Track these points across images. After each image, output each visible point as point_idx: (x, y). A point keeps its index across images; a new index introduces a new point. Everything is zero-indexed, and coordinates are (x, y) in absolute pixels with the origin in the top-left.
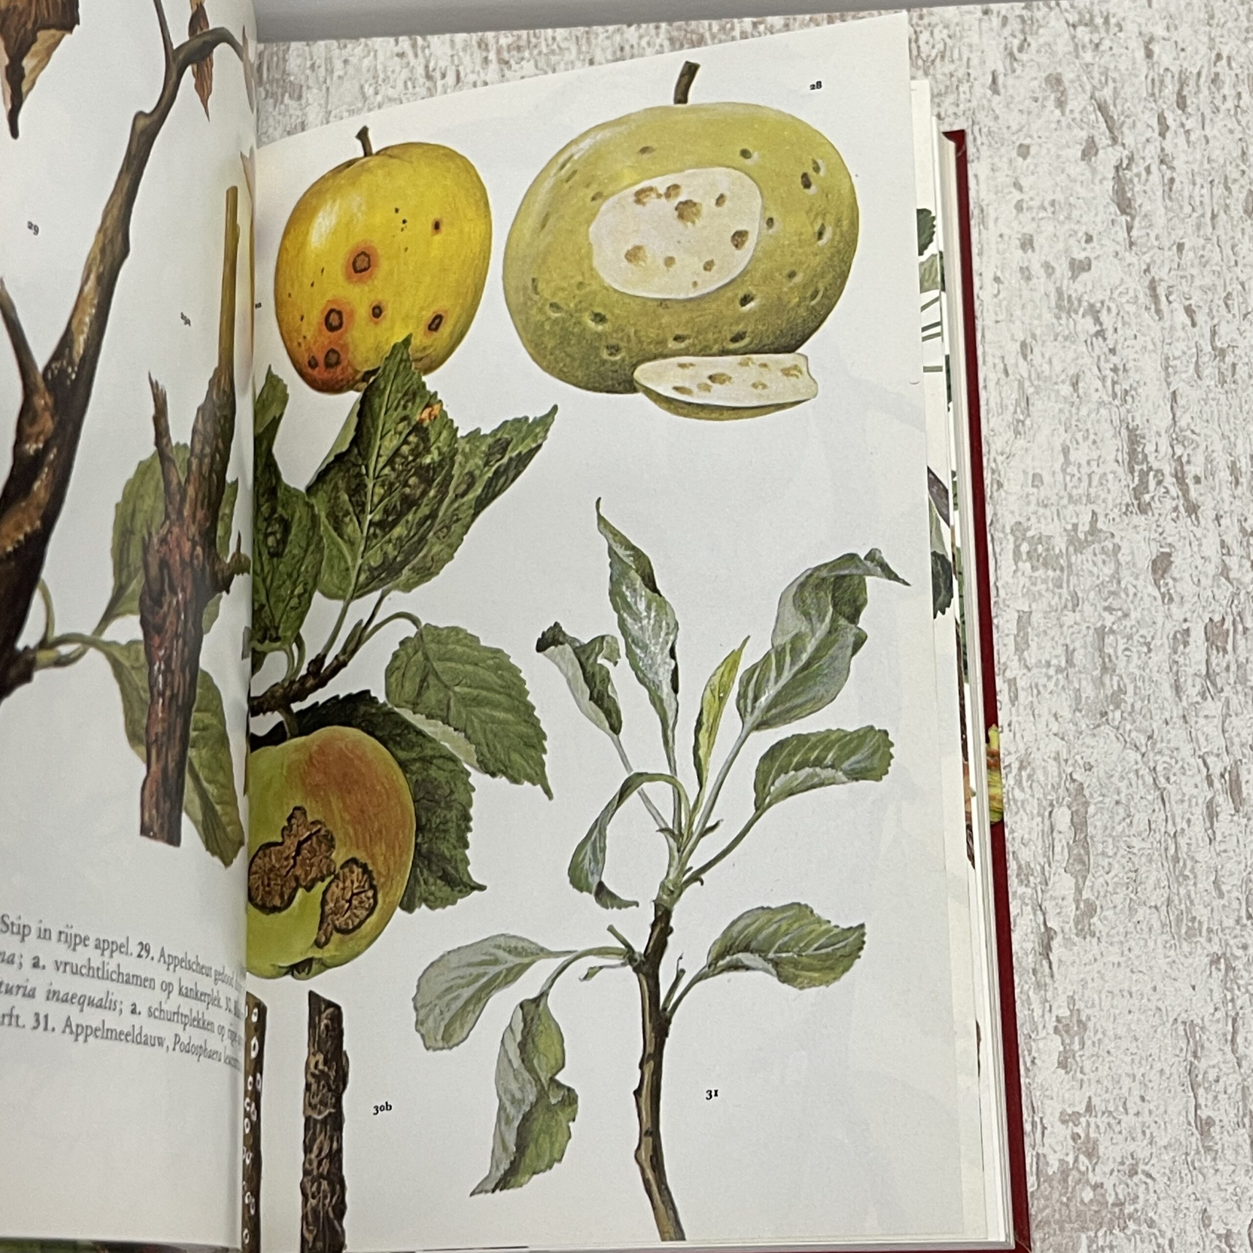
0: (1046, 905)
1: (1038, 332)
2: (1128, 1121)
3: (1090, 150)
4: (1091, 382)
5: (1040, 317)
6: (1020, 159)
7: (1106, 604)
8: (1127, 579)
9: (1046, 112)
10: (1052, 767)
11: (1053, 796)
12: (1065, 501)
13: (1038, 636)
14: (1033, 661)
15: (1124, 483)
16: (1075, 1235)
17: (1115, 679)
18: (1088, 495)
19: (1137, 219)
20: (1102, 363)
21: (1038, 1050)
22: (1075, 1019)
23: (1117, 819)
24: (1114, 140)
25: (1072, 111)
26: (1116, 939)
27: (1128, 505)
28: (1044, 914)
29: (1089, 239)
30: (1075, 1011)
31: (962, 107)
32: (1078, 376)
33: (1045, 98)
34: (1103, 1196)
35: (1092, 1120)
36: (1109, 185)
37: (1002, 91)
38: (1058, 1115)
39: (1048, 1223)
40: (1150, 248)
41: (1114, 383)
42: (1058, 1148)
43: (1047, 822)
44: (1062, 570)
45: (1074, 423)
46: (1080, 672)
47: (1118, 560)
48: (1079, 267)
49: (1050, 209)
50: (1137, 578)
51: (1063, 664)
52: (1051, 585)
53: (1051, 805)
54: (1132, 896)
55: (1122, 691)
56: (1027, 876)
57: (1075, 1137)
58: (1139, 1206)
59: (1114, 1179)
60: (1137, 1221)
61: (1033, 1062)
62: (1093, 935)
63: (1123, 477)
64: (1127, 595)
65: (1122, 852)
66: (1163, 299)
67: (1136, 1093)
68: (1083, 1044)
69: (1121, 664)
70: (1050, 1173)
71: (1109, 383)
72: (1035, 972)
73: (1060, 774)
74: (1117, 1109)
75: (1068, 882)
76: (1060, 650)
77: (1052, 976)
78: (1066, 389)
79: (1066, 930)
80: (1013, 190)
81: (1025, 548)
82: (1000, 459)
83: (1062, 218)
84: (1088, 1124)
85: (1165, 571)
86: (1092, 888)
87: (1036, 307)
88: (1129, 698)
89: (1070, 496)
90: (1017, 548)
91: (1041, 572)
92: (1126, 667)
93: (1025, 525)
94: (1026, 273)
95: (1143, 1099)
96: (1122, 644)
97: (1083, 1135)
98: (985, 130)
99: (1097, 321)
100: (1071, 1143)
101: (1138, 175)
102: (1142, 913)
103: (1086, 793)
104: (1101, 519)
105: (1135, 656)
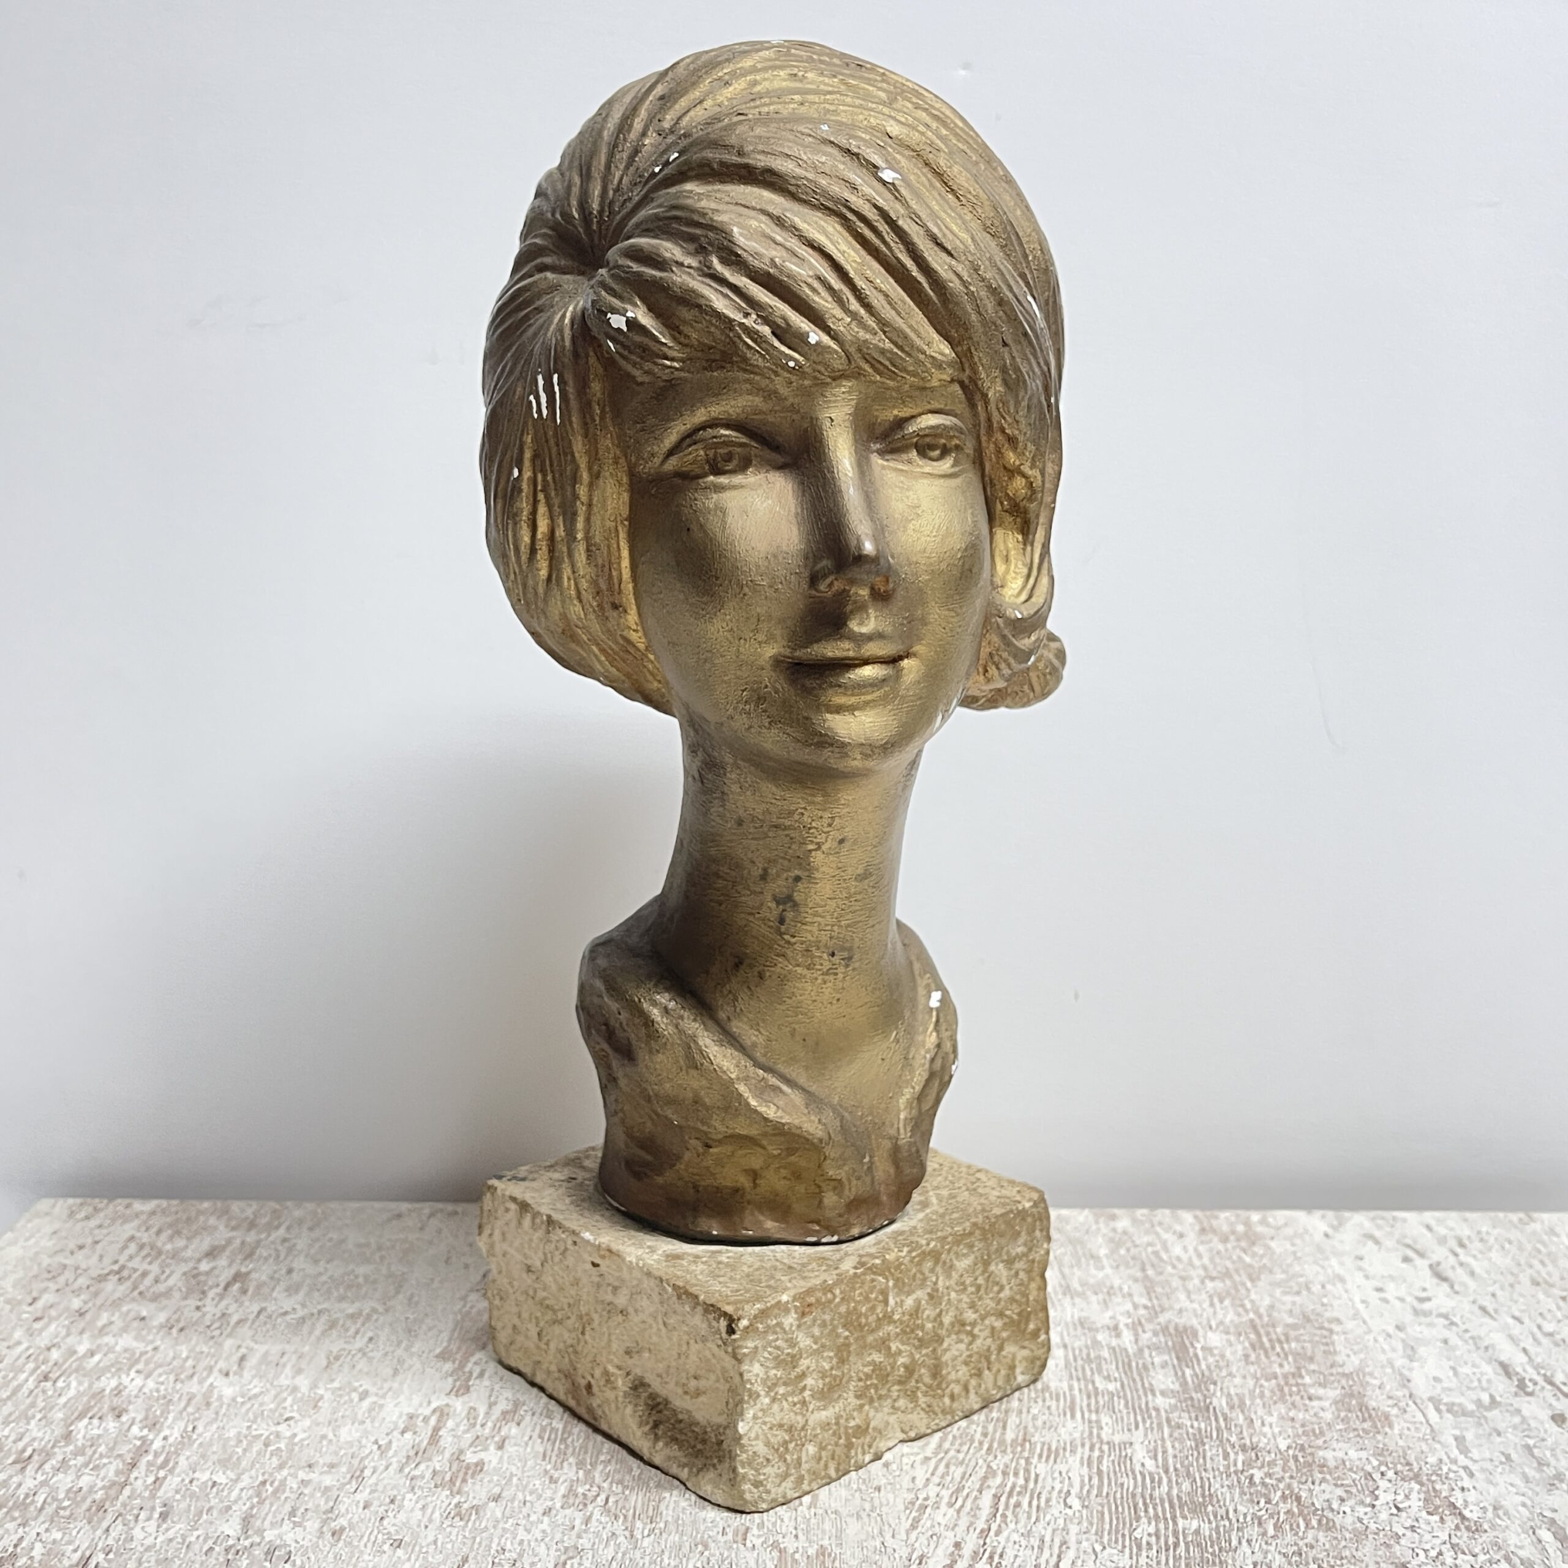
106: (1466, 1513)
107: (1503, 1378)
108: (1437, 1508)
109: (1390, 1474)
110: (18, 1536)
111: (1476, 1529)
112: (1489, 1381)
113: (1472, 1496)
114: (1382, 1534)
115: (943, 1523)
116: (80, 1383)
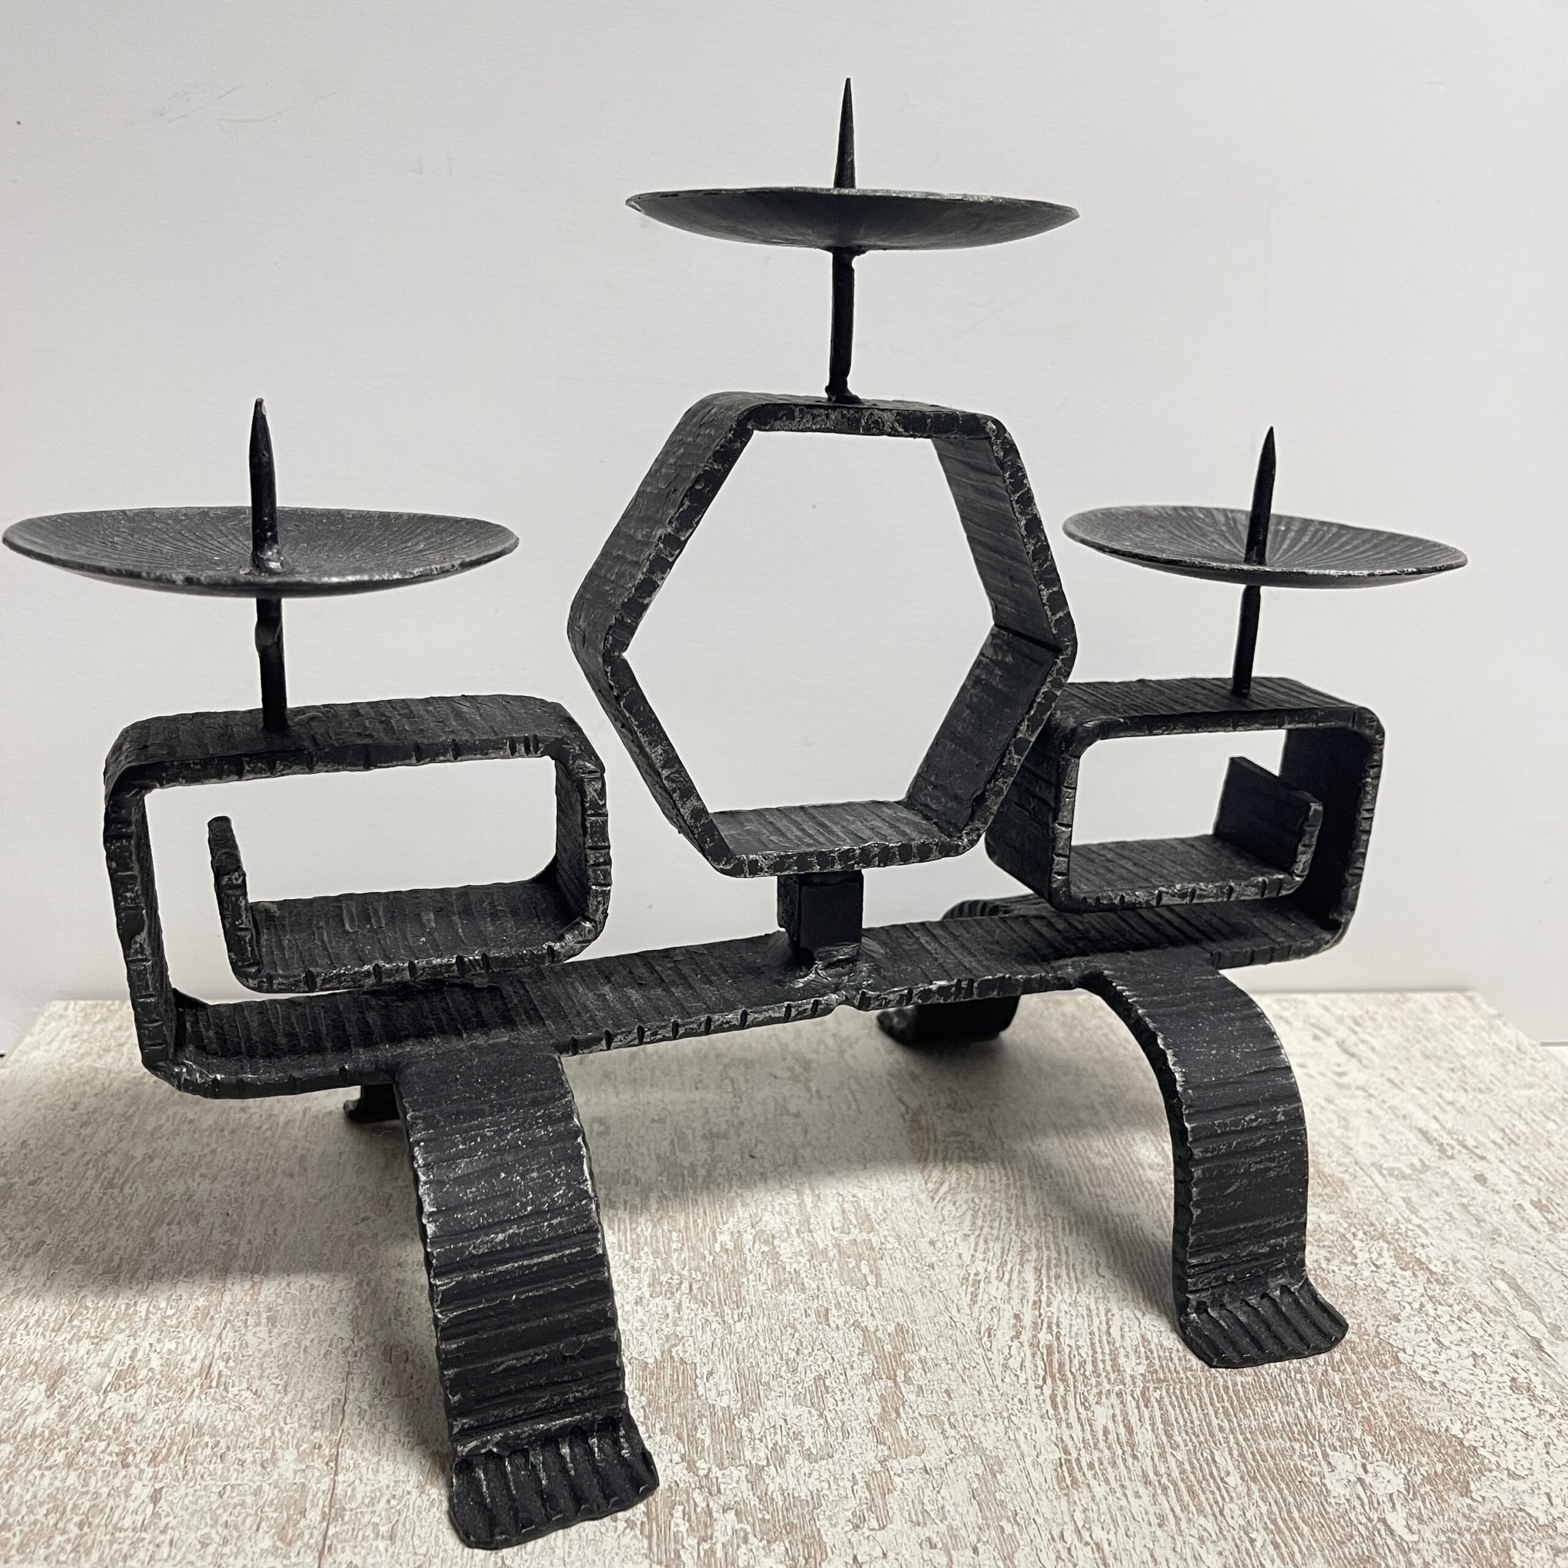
106: (1431, 1267)
107: (1425, 1143)
108: (1407, 1263)
109: (1360, 1234)
110: (132, 1348)
111: (1444, 1282)
112: (1415, 1146)
113: (1432, 1252)
114: (1369, 1289)
115: (999, 1297)
116: (148, 1189)
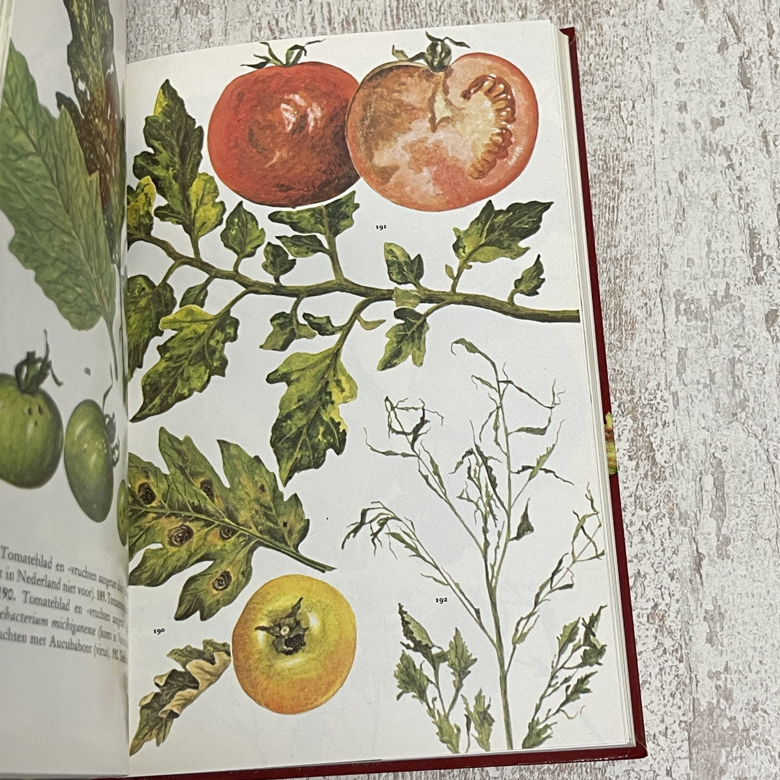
0: (698, 538)
1: (690, 166)
2: (752, 676)
3: (723, 47)
4: (725, 199)
5: (691, 155)
6: (678, 52)
7: (736, 343)
8: (749, 326)
9: (695, 20)
10: (701, 448)
11: (702, 468)
12: (709, 276)
13: (691, 364)
14: (689, 380)
15: (747, 264)
16: (718, 750)
17: (742, 391)
18: (724, 272)
19: (754, 91)
20: (732, 187)
21: (694, 632)
22: (717, 612)
23: (744, 482)
24: (739, 40)
25: (711, 21)
26: (744, 560)
27: (749, 279)
28: (697, 544)
29: (723, 104)
30: (717, 607)
31: (639, 18)
32: (716, 195)
33: (694, 12)
34: (736, 725)
35: (729, 676)
36: (735, 69)
37: (665, 7)
38: (706, 673)
39: (700, 742)
40: (764, 110)
41: (740, 199)
42: (707, 695)
43: (698, 485)
44: (707, 320)
45: (714, 225)
46: (719, 387)
47: (743, 315)
48: (717, 123)
49: (697, 86)
50: (755, 326)
51: (708, 382)
52: (700, 331)
53: (701, 473)
54: (754, 532)
55: (746, 399)
56: (685, 520)
57: (718, 687)
58: (759, 731)
59: (742, 714)
60: (758, 741)
61: (690, 639)
62: (728, 557)
63: (746, 260)
64: (749, 337)
65: (747, 504)
66: (771, 144)
67: (757, 660)
68: (722, 628)
69: (746, 382)
70: (702, 710)
71: (736, 199)
72: (691, 581)
73: (706, 454)
74: (744, 669)
75: (713, 523)
76: (706, 373)
77: (702, 584)
78: (709, 203)
79: (711, 554)
80: (673, 72)
81: (682, 307)
82: (666, 249)
83: (705, 91)
84: (726, 679)
85: (774, 322)
86: (728, 527)
87: (688, 150)
88: (751, 404)
89: (712, 273)
90: (677, 307)
91: (693, 322)
92: (749, 384)
93: (683, 291)
94: (682, 127)
95: (761, 662)
96: (746, 369)
97: (722, 686)
98: (654, 33)
99: (729, 158)
100: (715, 690)
101: (755, 63)
102: (760, 543)
103: (723, 465)
104: (732, 287)
105: (755, 377)
